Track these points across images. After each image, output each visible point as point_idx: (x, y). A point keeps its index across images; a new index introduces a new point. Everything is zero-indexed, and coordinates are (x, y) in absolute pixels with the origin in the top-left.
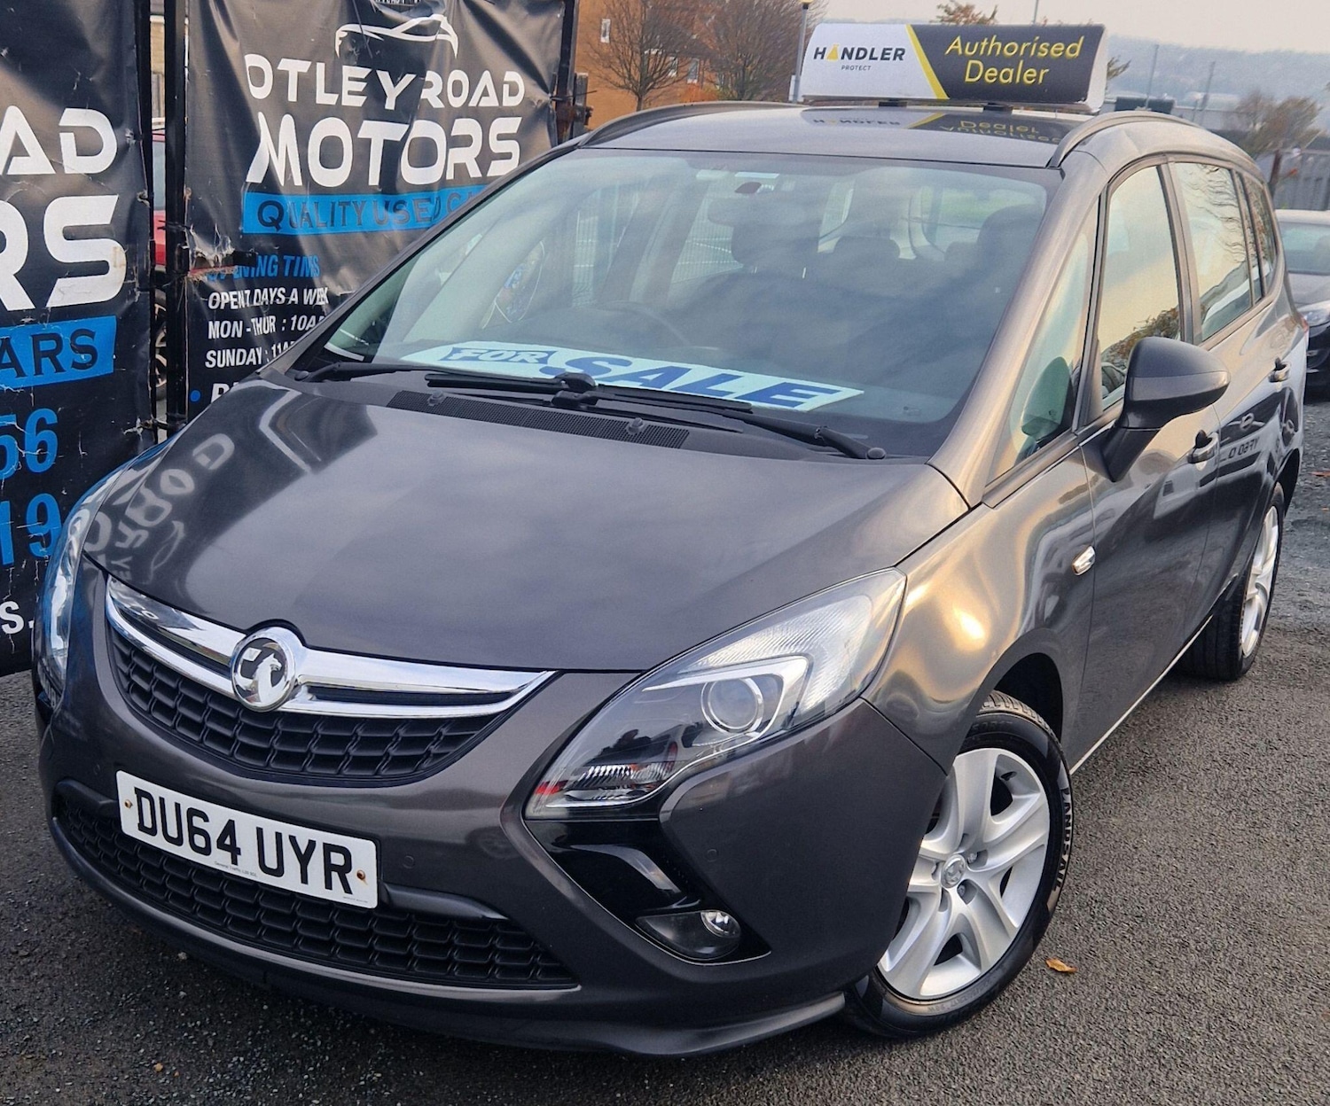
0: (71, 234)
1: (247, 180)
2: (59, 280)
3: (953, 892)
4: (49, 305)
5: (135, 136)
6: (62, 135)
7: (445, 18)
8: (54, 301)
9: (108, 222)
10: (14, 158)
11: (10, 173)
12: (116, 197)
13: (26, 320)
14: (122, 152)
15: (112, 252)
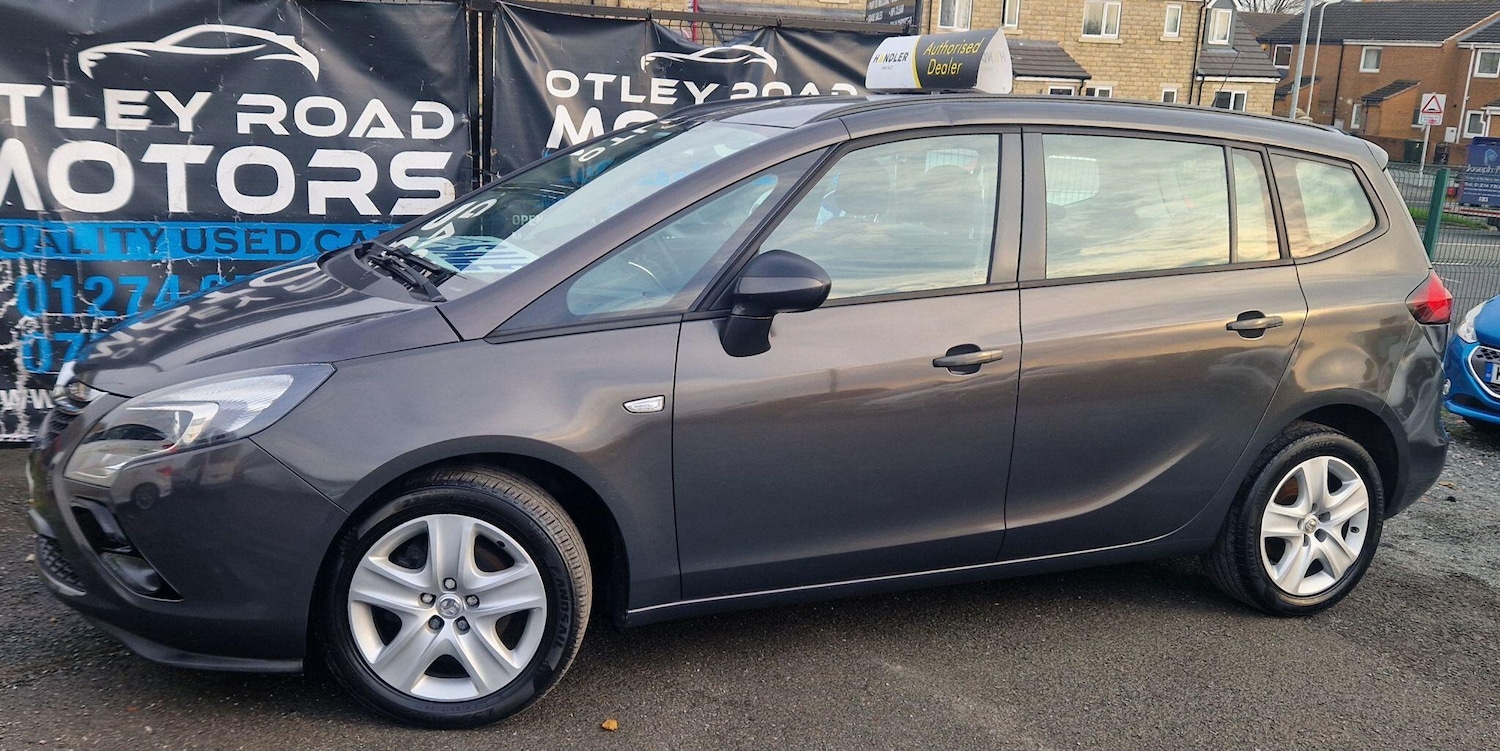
0: (410, 173)
1: (548, 146)
2: (400, 200)
3: (449, 624)
4: (392, 213)
5: (468, 117)
6: (413, 116)
7: (762, 48)
8: (397, 211)
9: (443, 168)
10: (372, 129)
11: (368, 136)
12: (450, 154)
13: (374, 221)
14: (458, 127)
15: (443, 185)
